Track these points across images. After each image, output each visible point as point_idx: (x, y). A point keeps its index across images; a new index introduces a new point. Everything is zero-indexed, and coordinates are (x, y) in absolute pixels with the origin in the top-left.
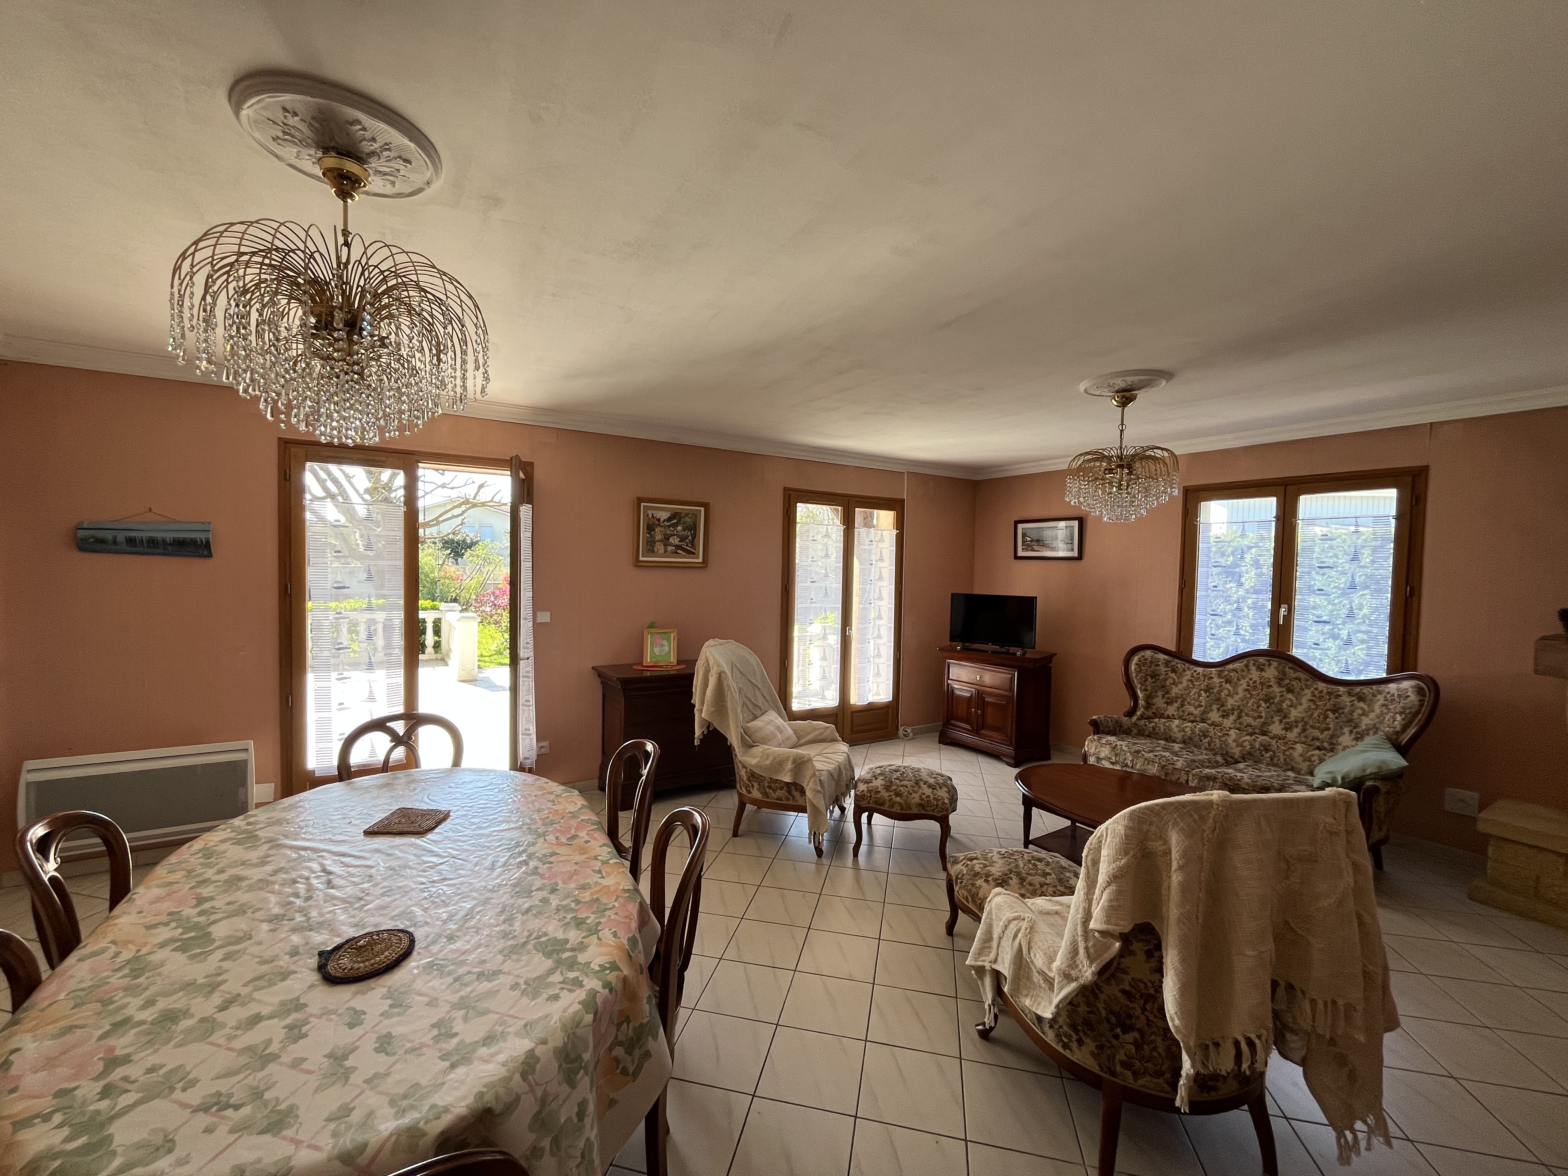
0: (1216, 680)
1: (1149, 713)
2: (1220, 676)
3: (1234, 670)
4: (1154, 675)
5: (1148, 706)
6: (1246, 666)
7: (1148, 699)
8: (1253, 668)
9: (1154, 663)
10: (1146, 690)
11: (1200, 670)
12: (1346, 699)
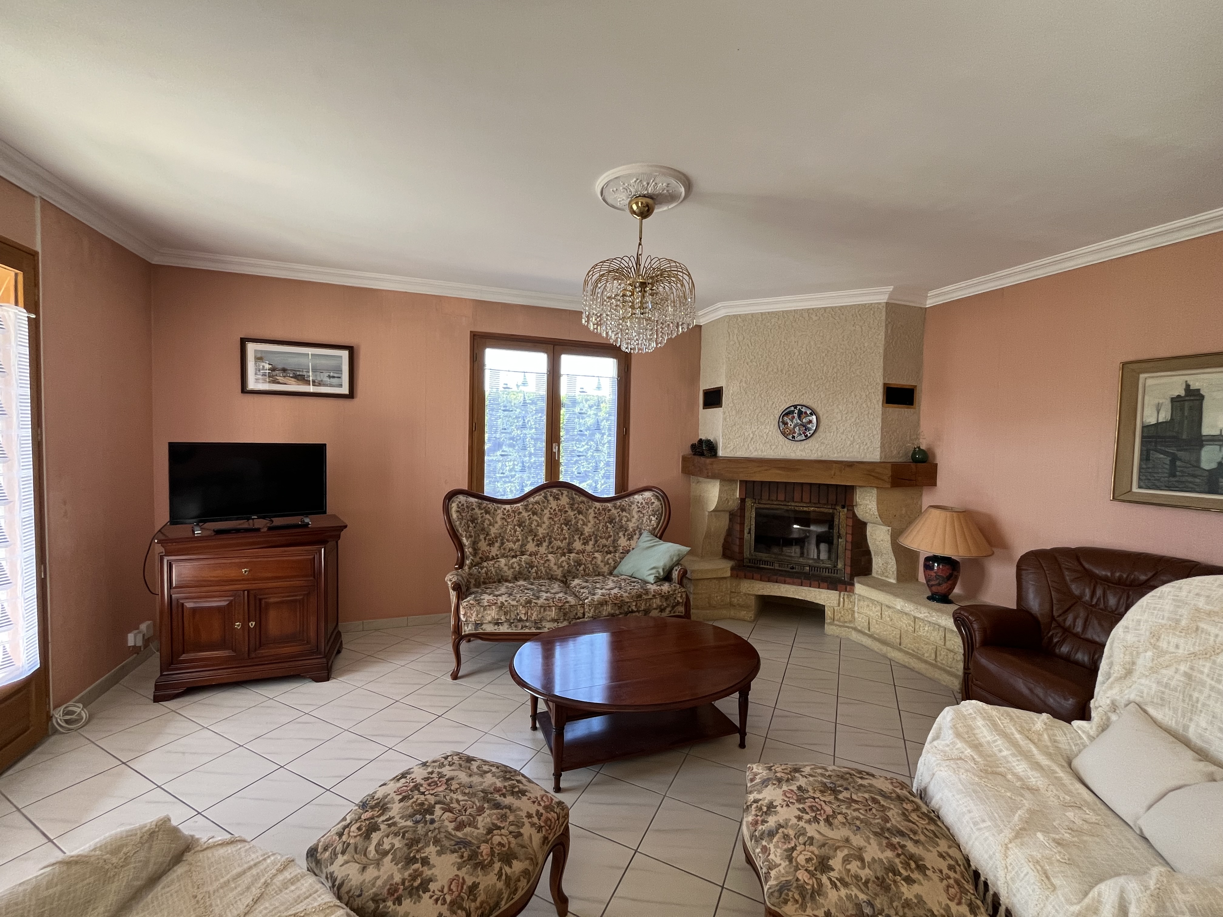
0: (525, 514)
1: (477, 559)
2: (527, 510)
3: (537, 503)
4: (473, 520)
5: (476, 551)
6: (545, 497)
7: (474, 544)
8: (551, 499)
9: (470, 507)
10: (471, 536)
11: (508, 507)
12: (614, 511)
